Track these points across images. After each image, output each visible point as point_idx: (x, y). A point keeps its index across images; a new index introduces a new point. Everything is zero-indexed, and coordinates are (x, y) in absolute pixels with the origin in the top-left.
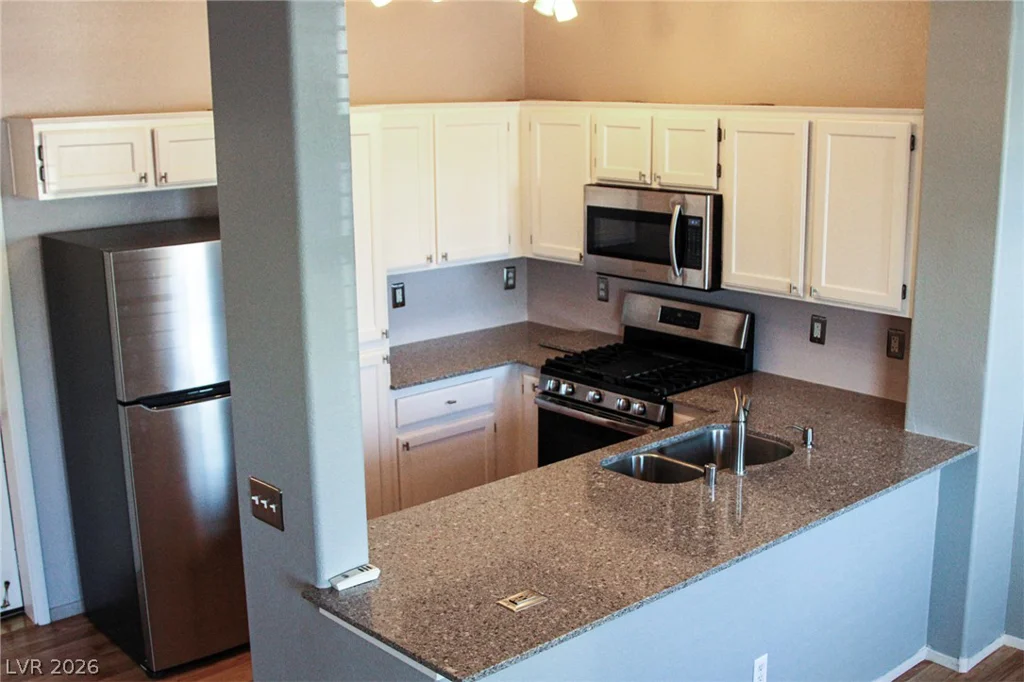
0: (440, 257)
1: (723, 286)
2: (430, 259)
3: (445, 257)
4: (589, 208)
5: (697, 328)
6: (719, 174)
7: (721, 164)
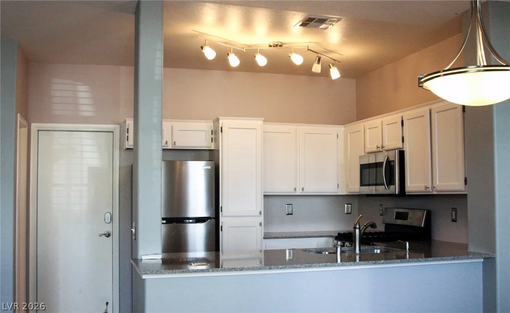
0: (301, 189)
1: (407, 194)
2: (295, 189)
3: (303, 189)
4: (361, 165)
5: (407, 220)
6: (403, 142)
7: (404, 136)
